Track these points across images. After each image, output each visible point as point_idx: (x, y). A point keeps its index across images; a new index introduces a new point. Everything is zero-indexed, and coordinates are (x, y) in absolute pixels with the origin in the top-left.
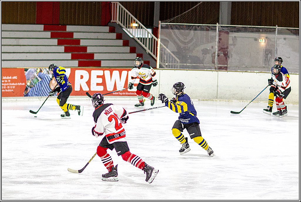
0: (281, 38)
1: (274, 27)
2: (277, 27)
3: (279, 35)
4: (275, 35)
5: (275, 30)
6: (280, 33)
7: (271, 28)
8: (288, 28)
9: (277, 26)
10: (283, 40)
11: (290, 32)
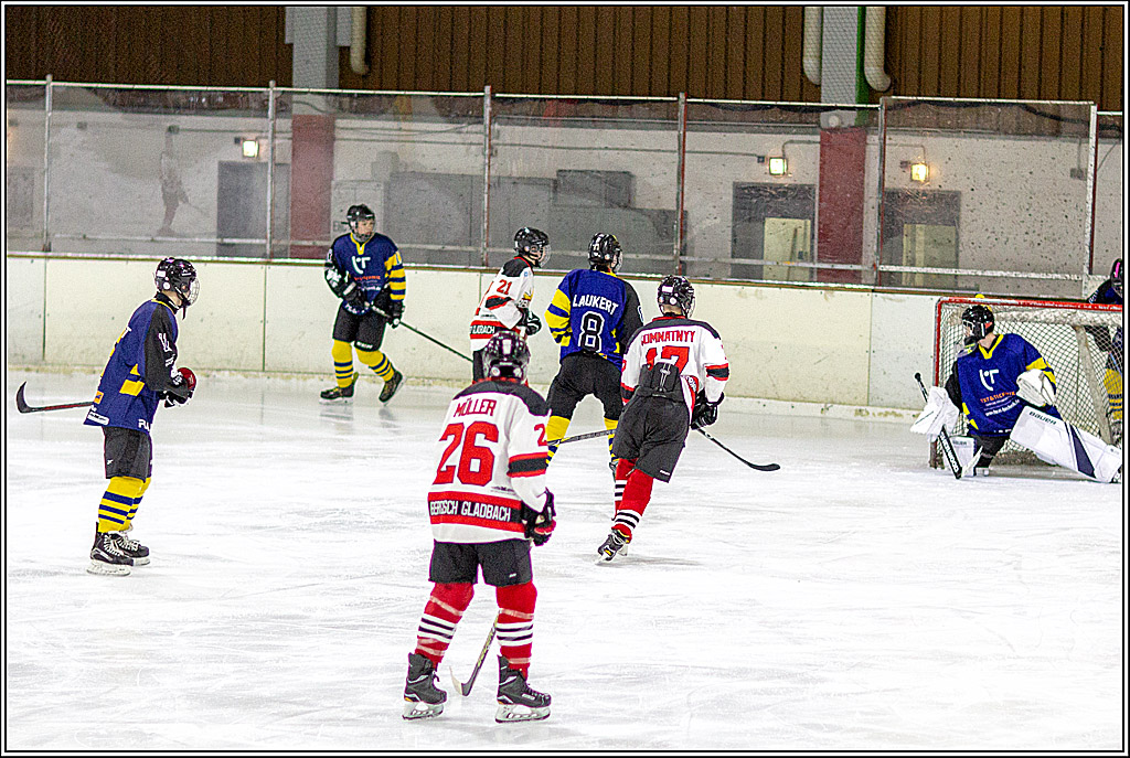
0: (66, 125)
1: (38, 82)
2: (49, 83)
3: (57, 113)
4: (41, 113)
5: (44, 95)
6: (61, 103)
7: (26, 86)
8: (94, 85)
9: (49, 77)
10: (73, 130)
11: (100, 100)
